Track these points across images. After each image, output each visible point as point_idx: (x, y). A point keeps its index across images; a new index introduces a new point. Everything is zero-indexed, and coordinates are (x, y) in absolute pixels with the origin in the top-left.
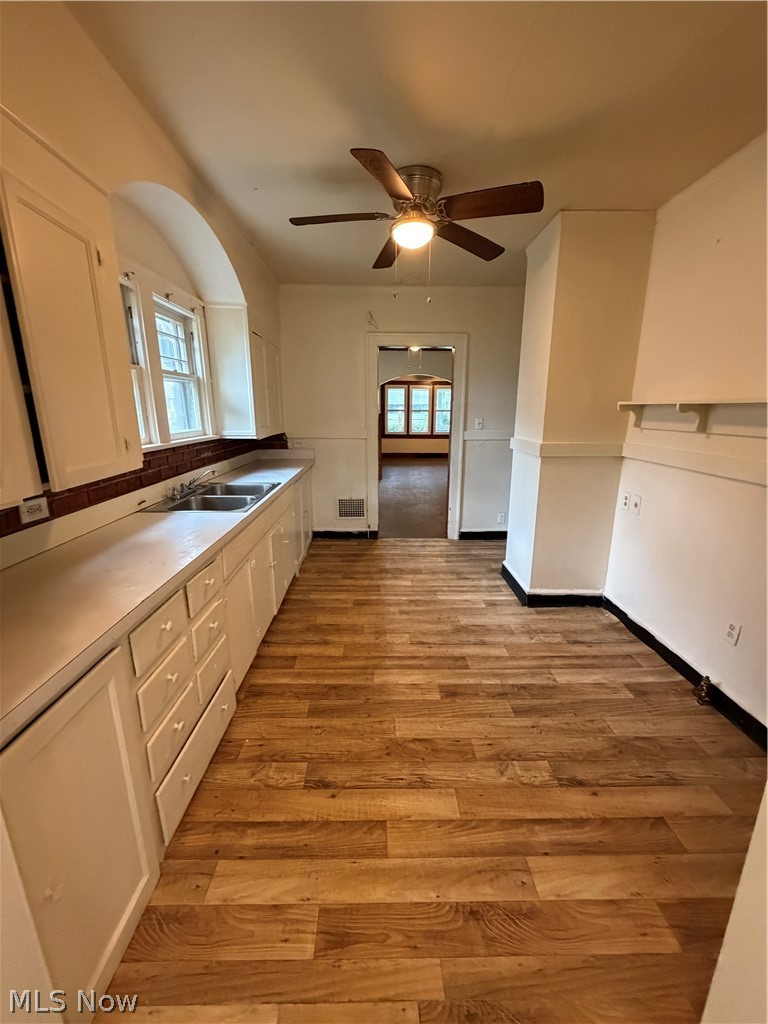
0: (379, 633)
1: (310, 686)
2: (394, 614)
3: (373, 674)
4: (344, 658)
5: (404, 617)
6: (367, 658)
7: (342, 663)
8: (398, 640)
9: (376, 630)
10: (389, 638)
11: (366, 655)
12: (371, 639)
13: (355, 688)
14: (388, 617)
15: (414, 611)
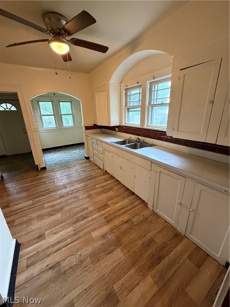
0: (89, 196)
1: (96, 178)
2: (89, 206)
3: (84, 185)
4: (94, 185)
5: (85, 206)
6: (88, 187)
7: (94, 184)
8: (83, 196)
9: (92, 197)
10: (86, 195)
11: (89, 188)
12: (91, 193)
13: (87, 181)
14: (91, 203)
15: (82, 211)
